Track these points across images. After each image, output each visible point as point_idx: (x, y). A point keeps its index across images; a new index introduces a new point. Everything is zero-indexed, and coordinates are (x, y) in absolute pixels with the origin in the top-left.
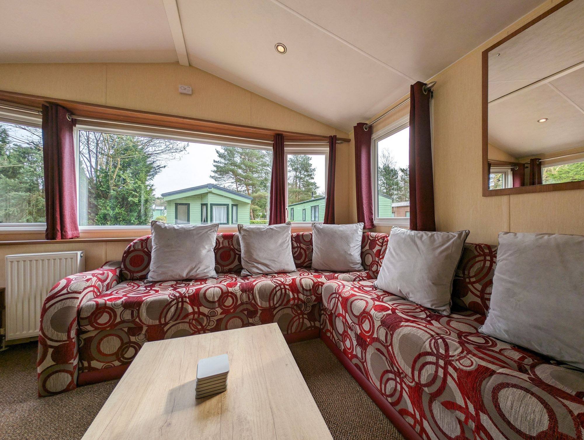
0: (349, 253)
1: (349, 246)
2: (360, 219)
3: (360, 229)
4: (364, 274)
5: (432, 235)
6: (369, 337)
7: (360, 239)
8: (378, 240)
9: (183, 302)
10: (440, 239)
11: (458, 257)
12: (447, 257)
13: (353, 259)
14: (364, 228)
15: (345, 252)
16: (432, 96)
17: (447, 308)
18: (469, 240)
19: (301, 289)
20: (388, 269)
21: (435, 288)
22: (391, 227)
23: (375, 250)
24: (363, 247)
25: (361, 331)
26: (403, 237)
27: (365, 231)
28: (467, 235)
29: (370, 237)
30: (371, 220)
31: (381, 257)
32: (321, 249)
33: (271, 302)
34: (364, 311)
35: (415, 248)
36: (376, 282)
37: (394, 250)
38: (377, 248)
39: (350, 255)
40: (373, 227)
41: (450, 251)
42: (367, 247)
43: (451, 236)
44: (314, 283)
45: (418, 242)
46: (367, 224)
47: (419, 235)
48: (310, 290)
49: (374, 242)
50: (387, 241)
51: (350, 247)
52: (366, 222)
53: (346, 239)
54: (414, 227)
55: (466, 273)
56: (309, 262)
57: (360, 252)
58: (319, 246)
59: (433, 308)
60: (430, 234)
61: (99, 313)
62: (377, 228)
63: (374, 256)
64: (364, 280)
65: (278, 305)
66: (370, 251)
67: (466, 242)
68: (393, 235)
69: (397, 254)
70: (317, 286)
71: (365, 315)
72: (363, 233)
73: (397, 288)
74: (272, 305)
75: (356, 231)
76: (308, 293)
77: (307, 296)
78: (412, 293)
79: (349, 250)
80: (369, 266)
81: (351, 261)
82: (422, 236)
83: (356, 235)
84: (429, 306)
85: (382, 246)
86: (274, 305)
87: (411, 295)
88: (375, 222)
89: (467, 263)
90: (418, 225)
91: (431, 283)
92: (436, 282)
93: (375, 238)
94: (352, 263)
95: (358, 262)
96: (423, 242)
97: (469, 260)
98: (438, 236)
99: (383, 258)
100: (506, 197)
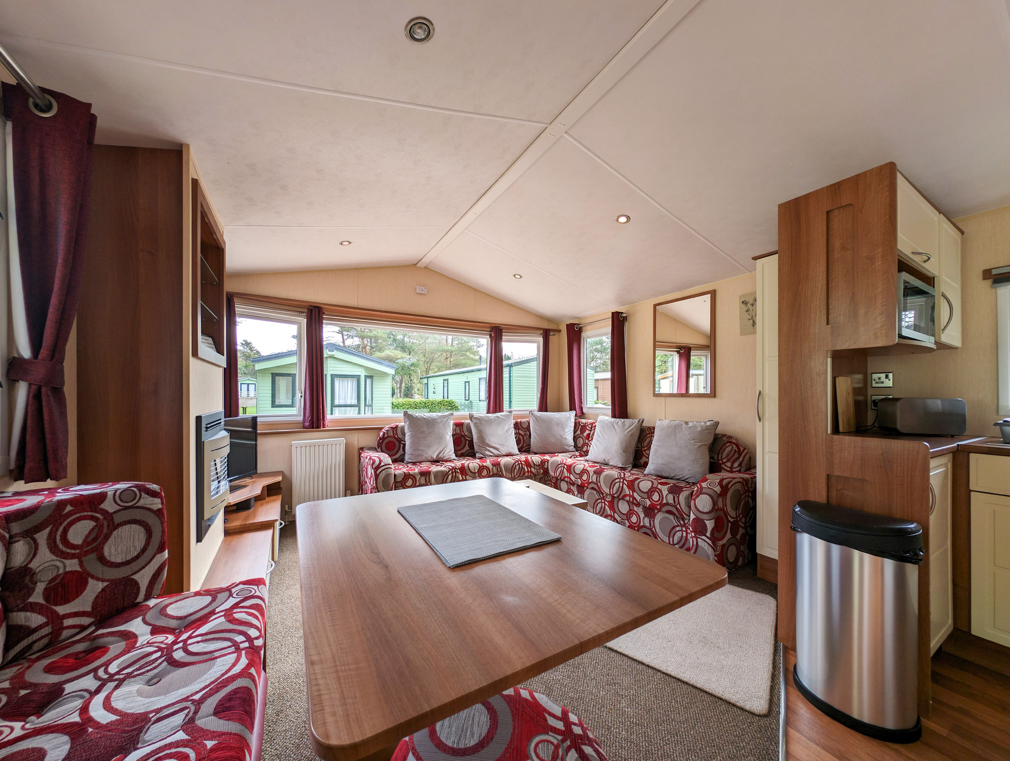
0: (564, 437)
2: (572, 408)
3: (572, 417)
4: (577, 453)
5: (624, 422)
6: (586, 483)
7: (573, 425)
8: (588, 425)
9: (455, 472)
10: (628, 424)
11: (637, 435)
12: (632, 435)
13: (567, 442)
14: (576, 416)
15: (561, 436)
16: (626, 319)
17: (630, 465)
18: (644, 424)
19: (532, 464)
20: (596, 445)
21: (624, 454)
22: (597, 415)
23: (585, 434)
24: (575, 432)
25: (581, 481)
26: (607, 422)
27: (577, 418)
28: (643, 421)
29: (581, 424)
30: (581, 409)
31: (590, 439)
32: (540, 434)
33: (513, 473)
34: (583, 469)
35: (614, 431)
36: (587, 458)
37: (600, 432)
38: (587, 432)
39: (566, 438)
40: (582, 415)
41: (633, 431)
42: (579, 432)
43: (634, 422)
44: (542, 460)
45: (616, 426)
46: (578, 412)
47: (616, 421)
48: (539, 465)
49: (584, 428)
50: (595, 426)
51: (565, 432)
52: (577, 410)
53: (561, 425)
54: (614, 416)
55: (643, 445)
56: (528, 447)
57: (573, 436)
58: (537, 432)
59: (623, 466)
60: (623, 420)
61: (406, 479)
62: (586, 416)
63: (584, 439)
64: (577, 457)
65: (517, 476)
66: (581, 435)
67: (643, 425)
68: (600, 421)
69: (602, 435)
70: (543, 462)
71: (584, 471)
72: (575, 420)
73: (604, 459)
74: (513, 476)
75: (569, 418)
76: (538, 468)
77: (537, 470)
78: (612, 459)
79: (564, 435)
80: (581, 447)
81: (566, 444)
82: (618, 422)
83: (570, 422)
84: (621, 466)
85: (591, 431)
86: (514, 476)
87: (611, 461)
88: (584, 410)
89: (643, 439)
90: (616, 414)
91: (622, 451)
92: (625, 450)
93: (585, 424)
94: (567, 445)
95: (572, 444)
96: (618, 426)
97: (644, 437)
98: (627, 422)
99: (592, 440)
100: (663, 398)
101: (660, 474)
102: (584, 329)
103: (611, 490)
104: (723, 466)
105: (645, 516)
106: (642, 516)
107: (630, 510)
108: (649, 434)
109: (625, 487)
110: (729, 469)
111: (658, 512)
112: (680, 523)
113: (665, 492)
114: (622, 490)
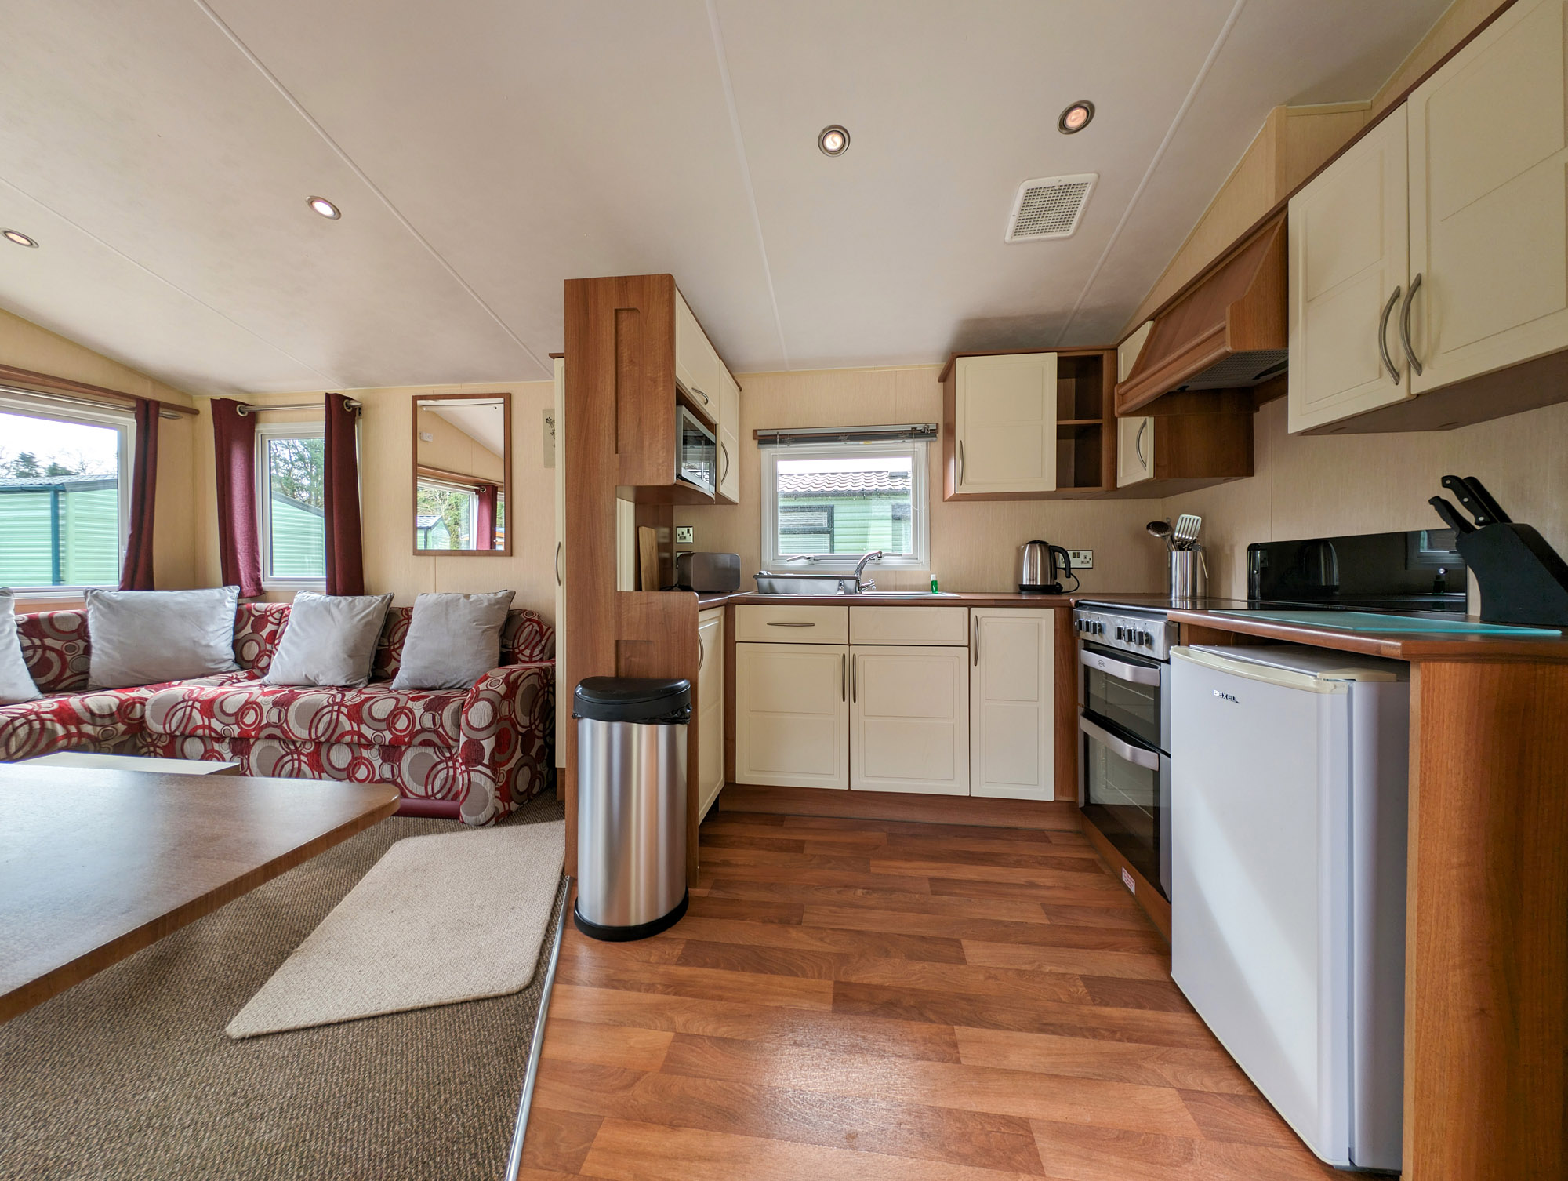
0: (204, 643)
1: (203, 630)
2: (230, 577)
3: (229, 599)
4: (241, 674)
5: (352, 601)
6: (254, 729)
7: (232, 615)
8: (272, 615)
10: (361, 605)
11: (380, 623)
12: (367, 624)
13: (212, 652)
14: (241, 596)
15: (194, 642)
16: (360, 413)
17: (365, 680)
18: (395, 604)
19: (86, 716)
20: (287, 652)
21: (351, 661)
22: (295, 592)
23: (264, 633)
24: (236, 631)
25: (241, 728)
26: (314, 605)
27: (241, 601)
28: (391, 598)
29: (253, 612)
30: (257, 582)
31: (276, 642)
32: (121, 642)
33: (2, 750)
34: (246, 703)
35: (330, 618)
36: (266, 679)
37: (299, 624)
38: (270, 628)
39: (208, 646)
40: (260, 594)
41: (370, 618)
42: (248, 629)
43: (374, 600)
44: (122, 702)
45: (334, 610)
46: (246, 588)
47: (336, 602)
48: (111, 715)
49: (261, 620)
50: (287, 616)
51: (207, 632)
52: (244, 584)
53: (198, 618)
54: (332, 591)
55: (391, 640)
56: (83, 677)
57: (231, 640)
58: (115, 638)
59: (348, 683)
60: (350, 599)
62: (270, 596)
63: (262, 642)
64: (240, 682)
66: (256, 636)
67: (392, 605)
68: (299, 604)
69: (303, 630)
70: (125, 708)
71: (249, 705)
72: (238, 605)
73: (302, 675)
74: (3, 756)
75: (221, 602)
76: (107, 721)
77: (103, 726)
78: (323, 674)
79: (204, 638)
80: (252, 661)
81: (209, 658)
82: (340, 602)
83: (221, 609)
84: (343, 683)
85: (279, 625)
86: (9, 756)
87: (321, 677)
88: (265, 585)
89: (393, 628)
90: (337, 588)
91: (346, 656)
92: (353, 653)
93: (266, 611)
94: (213, 661)
95: (226, 657)
96: (340, 610)
97: (395, 626)
98: (359, 601)
99: (278, 644)
100: (432, 558)
101: (419, 685)
102: (262, 417)
103: (313, 730)
104: (520, 656)
105: (384, 761)
106: (377, 762)
107: (354, 758)
108: (403, 620)
109: (342, 718)
110: (527, 659)
111: (405, 750)
112: (444, 756)
113: (418, 712)
114: (336, 726)
